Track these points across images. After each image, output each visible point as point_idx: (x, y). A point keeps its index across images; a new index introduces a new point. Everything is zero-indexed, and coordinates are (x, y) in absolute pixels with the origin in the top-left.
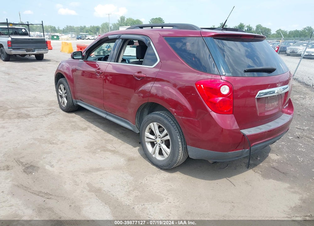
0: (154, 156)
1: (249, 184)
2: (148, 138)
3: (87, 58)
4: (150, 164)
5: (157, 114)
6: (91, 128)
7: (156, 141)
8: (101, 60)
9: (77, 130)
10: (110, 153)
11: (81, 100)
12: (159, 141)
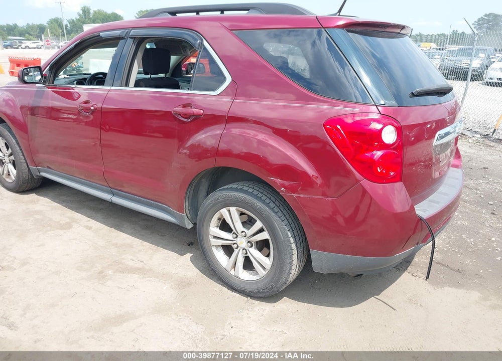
0: (232, 272)
1: (416, 302)
2: (215, 237)
3: (54, 79)
4: (225, 289)
5: (236, 190)
6: (78, 223)
7: (235, 243)
8: (83, 84)
9: (50, 231)
10: (136, 276)
11: (48, 167)
12: (242, 242)
